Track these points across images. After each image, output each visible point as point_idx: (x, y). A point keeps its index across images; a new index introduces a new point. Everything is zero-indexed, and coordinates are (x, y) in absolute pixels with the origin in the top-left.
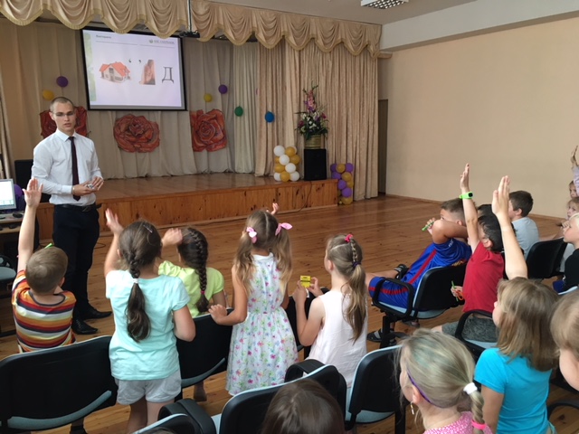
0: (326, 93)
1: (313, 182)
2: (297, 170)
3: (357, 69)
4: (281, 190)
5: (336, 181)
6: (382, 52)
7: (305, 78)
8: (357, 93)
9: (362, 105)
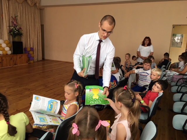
0: (20, 19)
1: (18, 55)
2: (10, 50)
3: (32, 12)
4: (4, 58)
5: (27, 54)
6: (41, 7)
7: (11, 12)
8: (33, 21)
9: (35, 26)
